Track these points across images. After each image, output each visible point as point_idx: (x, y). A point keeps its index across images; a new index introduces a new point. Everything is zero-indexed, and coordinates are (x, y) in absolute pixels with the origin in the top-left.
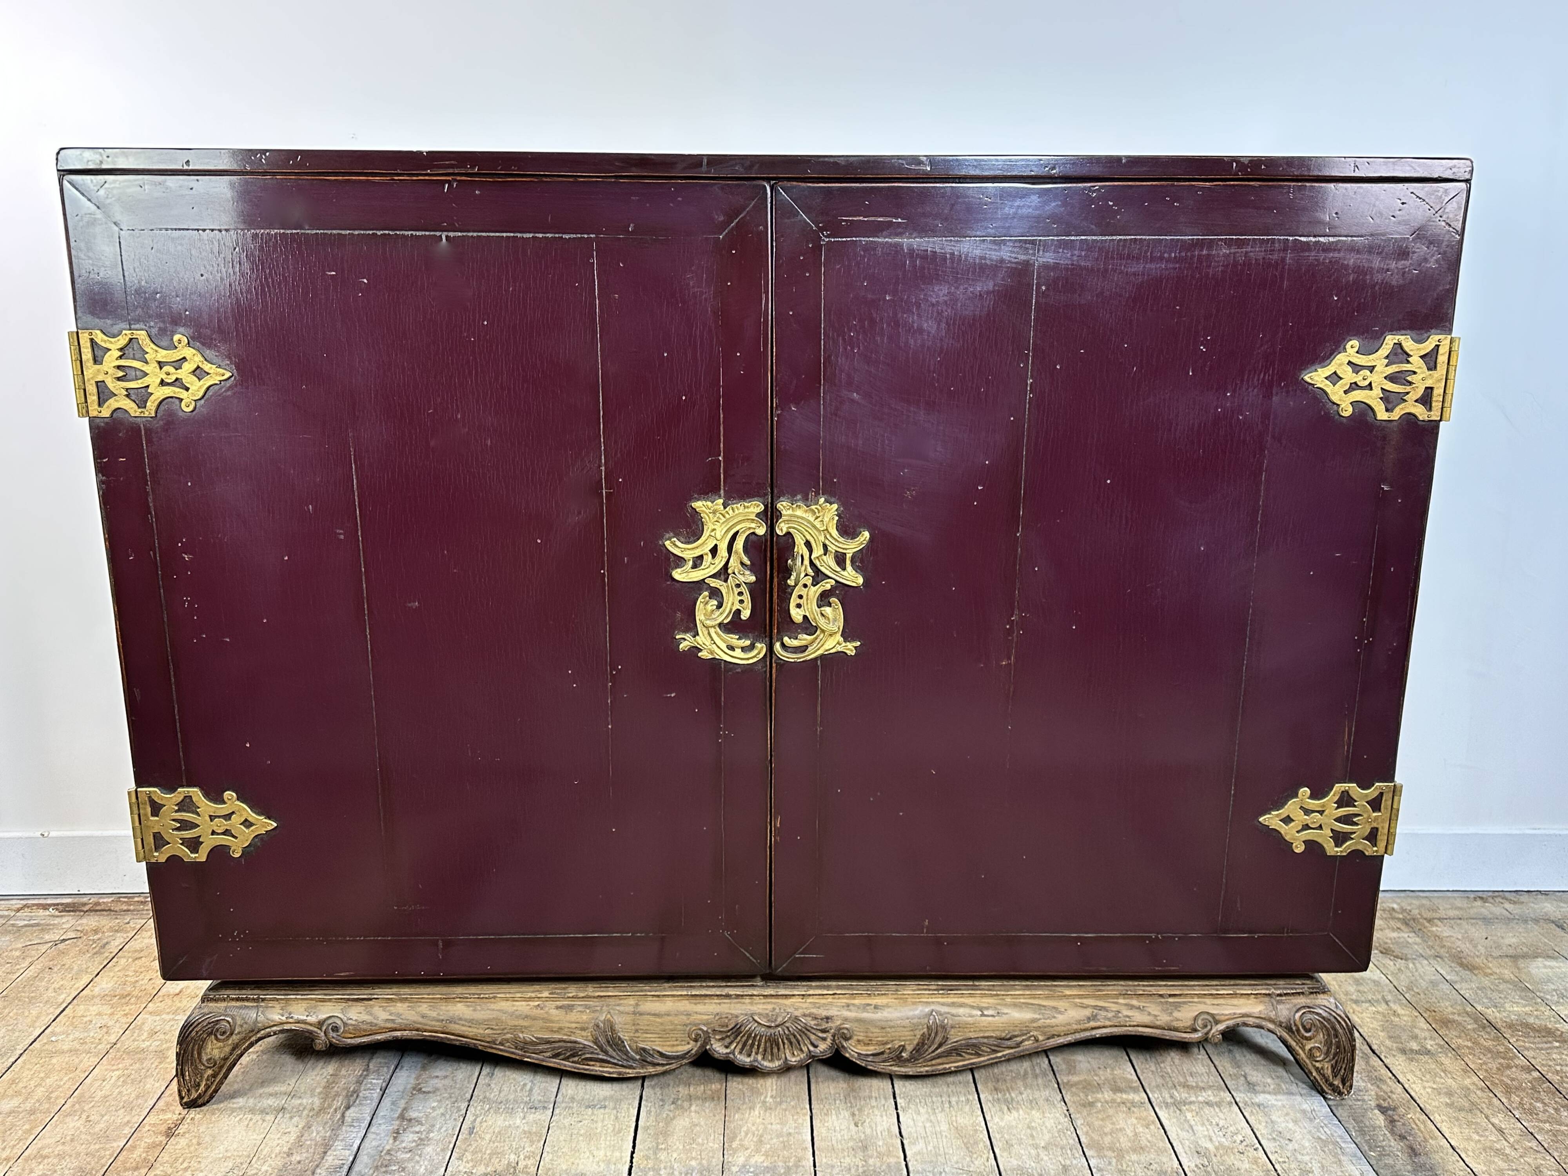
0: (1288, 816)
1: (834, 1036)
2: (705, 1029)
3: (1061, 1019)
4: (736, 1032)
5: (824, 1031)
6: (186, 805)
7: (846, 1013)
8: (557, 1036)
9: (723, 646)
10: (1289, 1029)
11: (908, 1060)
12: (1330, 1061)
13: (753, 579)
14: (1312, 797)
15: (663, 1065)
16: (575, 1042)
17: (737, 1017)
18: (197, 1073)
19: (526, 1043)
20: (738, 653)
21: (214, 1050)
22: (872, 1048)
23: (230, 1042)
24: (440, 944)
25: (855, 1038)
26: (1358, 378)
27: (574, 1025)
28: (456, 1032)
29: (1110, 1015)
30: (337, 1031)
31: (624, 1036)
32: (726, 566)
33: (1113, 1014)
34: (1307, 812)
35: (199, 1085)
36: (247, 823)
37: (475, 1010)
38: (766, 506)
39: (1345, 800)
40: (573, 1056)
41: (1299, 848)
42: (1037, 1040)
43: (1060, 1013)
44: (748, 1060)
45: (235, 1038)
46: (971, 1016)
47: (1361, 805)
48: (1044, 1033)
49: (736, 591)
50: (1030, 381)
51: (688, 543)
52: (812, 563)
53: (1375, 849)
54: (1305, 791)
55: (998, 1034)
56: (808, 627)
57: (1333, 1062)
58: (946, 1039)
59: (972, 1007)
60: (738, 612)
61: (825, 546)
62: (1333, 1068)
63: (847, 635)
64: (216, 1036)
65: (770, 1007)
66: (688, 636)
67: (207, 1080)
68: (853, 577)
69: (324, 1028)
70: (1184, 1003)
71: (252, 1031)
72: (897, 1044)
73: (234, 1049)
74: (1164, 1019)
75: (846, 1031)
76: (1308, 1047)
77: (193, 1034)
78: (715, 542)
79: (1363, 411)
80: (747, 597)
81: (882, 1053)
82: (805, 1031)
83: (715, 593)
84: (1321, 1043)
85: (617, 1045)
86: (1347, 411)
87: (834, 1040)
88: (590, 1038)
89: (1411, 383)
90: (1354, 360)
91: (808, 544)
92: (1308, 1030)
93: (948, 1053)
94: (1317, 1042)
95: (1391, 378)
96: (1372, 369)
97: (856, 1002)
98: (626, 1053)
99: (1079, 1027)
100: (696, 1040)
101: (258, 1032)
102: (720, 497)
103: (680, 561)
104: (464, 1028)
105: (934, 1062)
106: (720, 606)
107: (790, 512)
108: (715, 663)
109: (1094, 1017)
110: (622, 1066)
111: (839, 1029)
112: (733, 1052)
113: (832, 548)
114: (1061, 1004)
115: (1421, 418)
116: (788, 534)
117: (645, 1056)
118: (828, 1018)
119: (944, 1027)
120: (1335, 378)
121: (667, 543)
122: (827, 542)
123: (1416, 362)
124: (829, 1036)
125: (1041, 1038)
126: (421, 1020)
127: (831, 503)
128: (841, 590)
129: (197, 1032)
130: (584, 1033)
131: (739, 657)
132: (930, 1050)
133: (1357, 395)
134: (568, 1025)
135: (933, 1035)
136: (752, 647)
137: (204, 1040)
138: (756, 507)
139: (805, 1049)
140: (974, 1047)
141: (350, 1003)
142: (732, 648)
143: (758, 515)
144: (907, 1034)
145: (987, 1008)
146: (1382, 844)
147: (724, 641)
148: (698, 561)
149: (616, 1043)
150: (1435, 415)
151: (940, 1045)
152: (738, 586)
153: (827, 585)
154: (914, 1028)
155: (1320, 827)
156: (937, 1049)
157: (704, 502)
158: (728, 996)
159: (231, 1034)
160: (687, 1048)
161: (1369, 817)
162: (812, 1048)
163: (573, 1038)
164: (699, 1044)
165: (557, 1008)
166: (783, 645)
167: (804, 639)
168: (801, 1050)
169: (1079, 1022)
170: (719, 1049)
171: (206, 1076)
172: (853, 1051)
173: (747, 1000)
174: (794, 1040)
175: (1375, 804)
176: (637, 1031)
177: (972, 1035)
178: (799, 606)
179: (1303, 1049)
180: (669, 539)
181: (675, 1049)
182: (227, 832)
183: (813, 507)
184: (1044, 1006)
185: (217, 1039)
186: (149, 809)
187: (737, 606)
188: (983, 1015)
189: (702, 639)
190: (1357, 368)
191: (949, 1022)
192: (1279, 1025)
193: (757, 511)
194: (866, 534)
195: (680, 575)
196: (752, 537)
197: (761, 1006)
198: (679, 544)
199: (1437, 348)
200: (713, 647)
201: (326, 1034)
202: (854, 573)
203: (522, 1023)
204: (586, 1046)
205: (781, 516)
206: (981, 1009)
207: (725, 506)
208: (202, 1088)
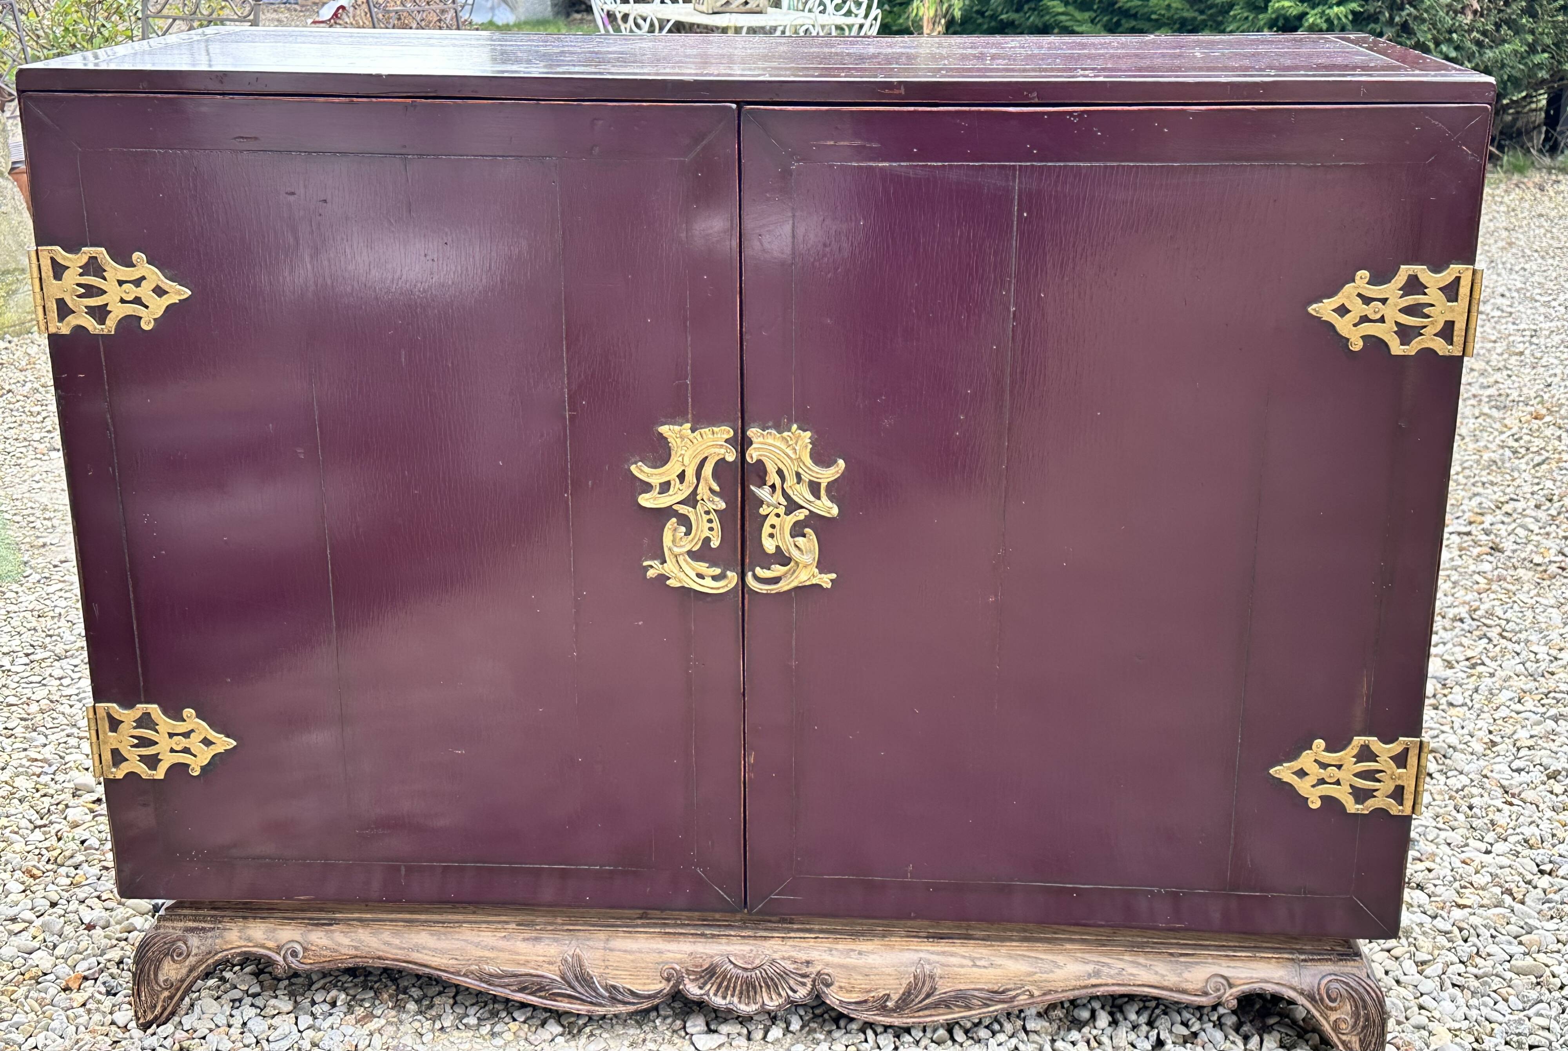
0: (1302, 769)
1: (814, 981)
2: (678, 968)
3: (1059, 974)
4: (710, 973)
5: (804, 976)
6: (145, 721)
7: (827, 957)
8: (523, 970)
9: (693, 575)
10: (1311, 998)
11: (893, 1010)
12: (1358, 1034)
13: (722, 505)
14: (1328, 749)
15: (634, 1004)
16: (542, 976)
17: (712, 957)
18: (154, 994)
19: (491, 975)
20: (708, 582)
21: (170, 971)
22: (855, 995)
23: (187, 963)
24: (403, 869)
25: (837, 984)
26: (1368, 311)
27: (542, 959)
28: (419, 961)
29: (1112, 972)
30: (297, 957)
31: (594, 972)
32: (694, 492)
33: (1116, 971)
34: (1324, 766)
35: (155, 1007)
36: (207, 742)
37: (439, 939)
38: (736, 433)
39: (1365, 754)
40: (540, 990)
41: (1315, 804)
42: (1032, 996)
43: (1059, 967)
44: (723, 1002)
45: (192, 960)
46: (962, 966)
47: (1384, 762)
48: (1040, 988)
49: (706, 518)
50: (1013, 309)
51: (655, 467)
52: (784, 493)
53: (1401, 808)
54: (1320, 743)
55: (990, 986)
56: (781, 557)
57: (1362, 1035)
58: (933, 989)
59: (964, 957)
60: (707, 540)
61: (798, 475)
62: (1363, 1042)
63: (822, 566)
64: (172, 956)
65: (747, 948)
66: (655, 563)
67: (164, 1001)
68: (827, 508)
69: (282, 953)
70: (1197, 963)
71: (210, 953)
72: (881, 992)
73: (191, 971)
74: (1172, 979)
75: (827, 977)
76: (1332, 1018)
77: (150, 954)
78: (683, 468)
79: (1375, 344)
80: (716, 525)
81: (866, 1001)
82: (784, 975)
83: (684, 521)
84: (1348, 1014)
85: (585, 980)
86: (1357, 345)
87: (814, 985)
88: (558, 972)
89: (1428, 317)
90: (1364, 292)
91: (780, 472)
92: (1333, 1000)
93: (936, 1005)
94: (1344, 1012)
95: (1408, 311)
96: (1384, 301)
97: (840, 947)
98: (595, 990)
99: (1078, 983)
100: (668, 980)
101: (216, 954)
102: (687, 422)
103: (647, 487)
104: (426, 957)
105: (921, 1013)
106: (688, 533)
107: (761, 439)
108: (685, 591)
109: (1097, 974)
110: (591, 1003)
111: (819, 974)
112: (707, 994)
113: (806, 477)
114: (1060, 959)
115: (1441, 353)
116: (760, 462)
117: (614, 994)
118: (808, 963)
119: (932, 977)
120: (1342, 311)
121: (633, 468)
122: (800, 471)
123: (1434, 295)
124: (808, 982)
125: (1036, 993)
126: (383, 947)
127: (805, 431)
128: (814, 520)
129: (154, 953)
130: (551, 967)
131: (708, 586)
132: (917, 1000)
133: (1368, 329)
134: (535, 958)
135: (920, 984)
136: (723, 576)
137: (160, 961)
138: (725, 432)
139: (783, 994)
140: (961, 999)
141: (310, 927)
142: (700, 576)
143: (726, 441)
144: (892, 982)
145: (980, 959)
146: (1409, 803)
147: (693, 569)
148: (665, 487)
149: (586, 980)
150: (1456, 351)
151: (928, 996)
152: (707, 513)
153: (801, 515)
154: (899, 976)
155: (1338, 783)
156: (924, 999)
157: (671, 427)
158: (704, 935)
159: (188, 955)
160: (659, 987)
161: (1393, 774)
162: (790, 993)
163: (540, 973)
164: (671, 983)
165: (524, 940)
166: (755, 577)
167: (777, 570)
168: (780, 995)
169: (1078, 978)
170: (693, 990)
171: (162, 997)
172: (834, 997)
173: (724, 940)
174: (772, 984)
175: (1401, 760)
176: (607, 967)
177: (962, 987)
178: (771, 536)
179: (1327, 1019)
180: (636, 463)
181: (646, 988)
182: (186, 751)
183: (785, 434)
184: (1042, 959)
185: (174, 960)
186: (107, 725)
187: (707, 533)
188: (975, 965)
189: (669, 568)
190: (1367, 301)
191: (938, 971)
192: (1302, 993)
193: (727, 436)
194: (841, 463)
195: (646, 501)
196: (721, 463)
197: (738, 947)
198: (646, 469)
199: (1458, 279)
200: (682, 575)
201: (284, 958)
202: (829, 504)
203: (487, 954)
204: (553, 981)
205: (751, 443)
206: (973, 959)
207: (693, 430)
208: (158, 1009)
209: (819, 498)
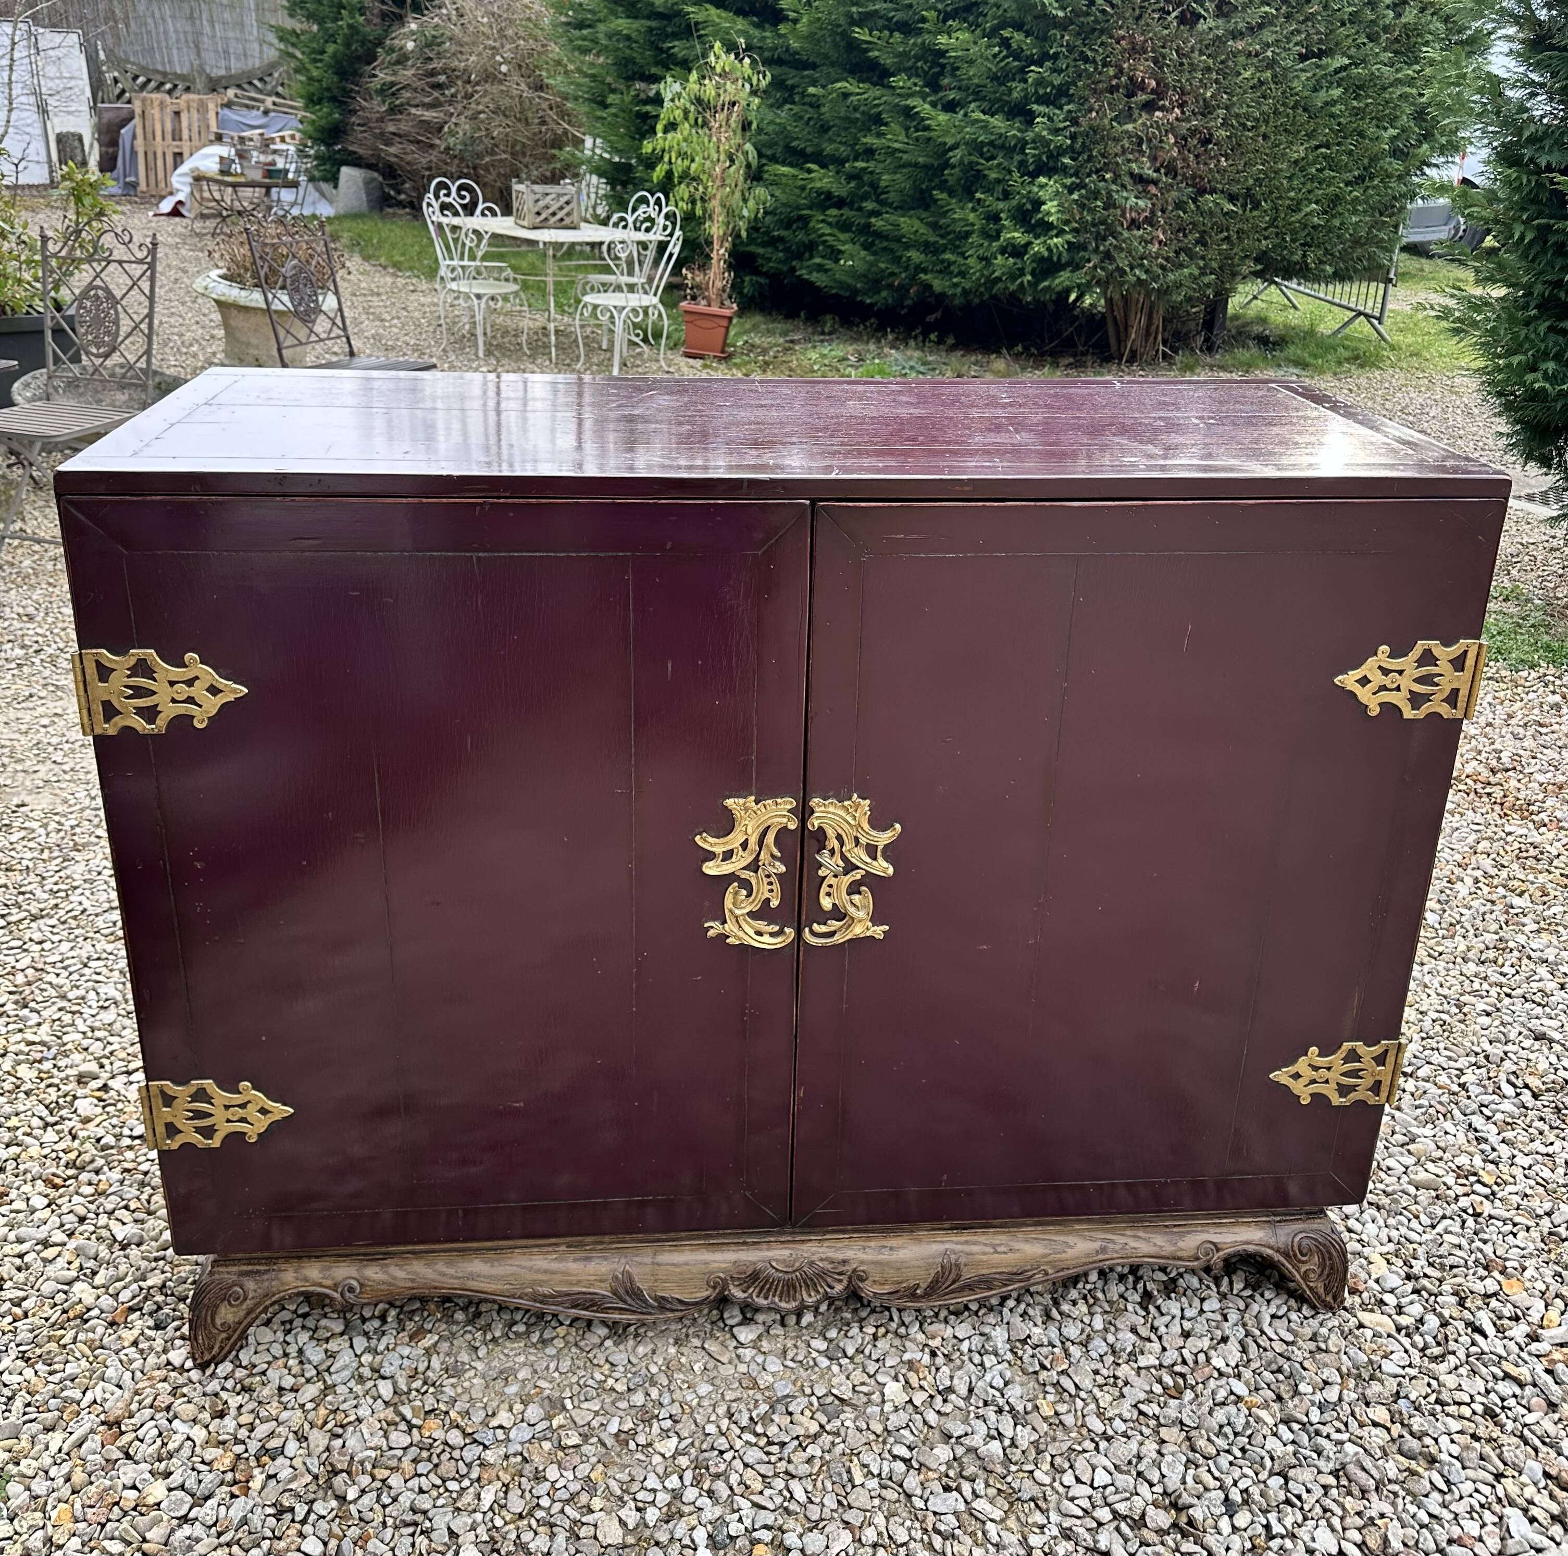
0: (1297, 1072)
1: (850, 1278)
2: (723, 1276)
3: (1070, 1253)
4: (753, 1278)
5: (840, 1274)
6: (201, 1095)
7: (862, 1256)
8: (575, 1289)
9: (751, 932)
10: (1286, 1255)
11: (922, 1297)
12: (1324, 1280)
13: (783, 869)
14: (1319, 1055)
15: (680, 1310)
16: (594, 1293)
17: (754, 1263)
18: (211, 1337)
19: (545, 1296)
20: (766, 938)
21: (227, 1314)
22: (887, 1287)
23: (244, 1307)
24: (461, 1213)
25: (870, 1278)
26: (1386, 681)
27: (593, 1277)
28: (474, 1288)
29: (1117, 1247)
30: (354, 1292)
31: (643, 1285)
32: (757, 859)
33: (1121, 1246)
34: (1316, 1069)
35: (212, 1347)
36: (264, 1111)
37: (492, 1266)
38: (798, 803)
39: (1351, 1056)
40: (593, 1305)
41: (1306, 1100)
42: (1046, 1274)
43: (1071, 1247)
44: (765, 1302)
45: (249, 1303)
46: (984, 1253)
47: (1367, 1062)
48: (1054, 1267)
49: (766, 880)
51: (719, 837)
52: (844, 858)
53: (1377, 1098)
54: (1314, 1050)
55: (1009, 1269)
56: (838, 914)
57: (1326, 1281)
58: (958, 1277)
59: (986, 1244)
60: (768, 900)
61: (856, 839)
62: (1325, 1287)
63: (876, 920)
64: (229, 1301)
65: (787, 1253)
66: (716, 924)
67: (221, 1342)
68: (883, 867)
69: (339, 1290)
70: (1188, 1233)
71: (267, 1296)
72: (912, 1283)
73: (248, 1314)
74: (1168, 1249)
75: (861, 1273)
76: (1303, 1270)
77: (206, 1301)
78: (746, 837)
79: (1390, 709)
80: (776, 887)
81: (898, 1291)
82: (822, 1275)
83: (746, 885)
84: (1316, 1265)
86: (1374, 711)
87: (850, 1282)
88: (609, 1289)
89: (1437, 685)
90: (1384, 665)
91: (839, 838)
92: (1303, 1254)
93: (961, 1289)
94: (1313, 1264)
95: (1419, 680)
96: (1401, 672)
97: (872, 1244)
98: (645, 1301)
99: (1087, 1260)
100: (714, 1288)
101: (273, 1296)
102: (752, 795)
103: (711, 856)
104: (482, 1285)
105: (946, 1297)
106: (749, 895)
107: (823, 809)
108: (744, 948)
109: (1103, 1250)
110: (641, 1313)
111: (854, 1271)
112: (751, 1296)
113: (863, 841)
114: (1071, 1239)
115: (1445, 716)
116: (821, 829)
117: (663, 1304)
118: (844, 1262)
119: (957, 1266)
120: (1364, 681)
121: (698, 838)
122: (859, 835)
123: (1444, 666)
124: (845, 1278)
125: (1050, 1272)
126: (438, 1277)
127: (864, 799)
128: (870, 880)
129: (209, 1299)
130: (602, 1285)
131: (767, 942)
132: (944, 1285)
133: (1385, 697)
134: (587, 1277)
135: (946, 1272)
136: (781, 932)
137: (217, 1307)
138: (788, 803)
139: (821, 1290)
140: (986, 1283)
141: (365, 1263)
142: (759, 933)
143: (789, 811)
144: (921, 1273)
145: (1000, 1245)
146: (1384, 1094)
147: (753, 928)
148: (728, 856)
149: (636, 1294)
150: (1458, 714)
151: (954, 1282)
152: (768, 876)
153: (857, 875)
154: (928, 1267)
155: (1327, 1082)
156: (950, 1284)
157: (736, 800)
158: (745, 1243)
159: (245, 1299)
160: (705, 1294)
161: (1373, 1071)
162: (828, 1289)
163: (591, 1290)
164: (717, 1290)
165: (575, 1260)
166: (812, 932)
167: (834, 924)
168: (818, 1291)
169: (1088, 1256)
170: (737, 1293)
171: (219, 1339)
172: (869, 1289)
173: (764, 1246)
174: (810, 1283)
175: (1381, 1060)
176: (655, 1280)
177: (985, 1272)
178: (829, 894)
179: (1298, 1270)
180: (700, 834)
181: (693, 1295)
182: (243, 1120)
183: (846, 803)
184: (1055, 1241)
185: (230, 1304)
186: (160, 1101)
187: (767, 895)
188: (996, 1252)
189: (730, 927)
190: (1385, 672)
191: (963, 1260)
192: (1278, 1251)
193: (789, 807)
194: (898, 826)
195: (711, 869)
196: (783, 832)
197: (778, 1252)
198: (710, 839)
199: (1465, 652)
200: (741, 934)
201: (342, 1294)
202: (885, 864)
203: (540, 1277)
204: (604, 1296)
205: (813, 812)
206: (994, 1246)
207: (757, 802)
208: (216, 1350)
209: (875, 859)
